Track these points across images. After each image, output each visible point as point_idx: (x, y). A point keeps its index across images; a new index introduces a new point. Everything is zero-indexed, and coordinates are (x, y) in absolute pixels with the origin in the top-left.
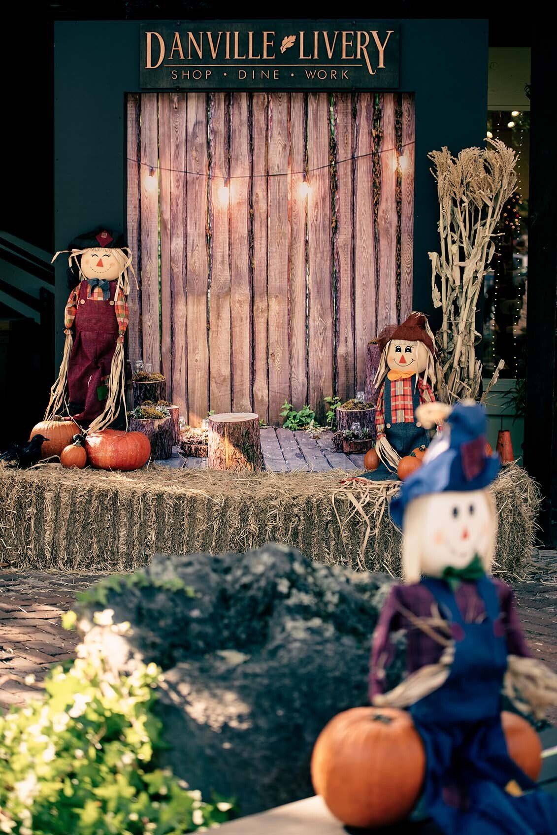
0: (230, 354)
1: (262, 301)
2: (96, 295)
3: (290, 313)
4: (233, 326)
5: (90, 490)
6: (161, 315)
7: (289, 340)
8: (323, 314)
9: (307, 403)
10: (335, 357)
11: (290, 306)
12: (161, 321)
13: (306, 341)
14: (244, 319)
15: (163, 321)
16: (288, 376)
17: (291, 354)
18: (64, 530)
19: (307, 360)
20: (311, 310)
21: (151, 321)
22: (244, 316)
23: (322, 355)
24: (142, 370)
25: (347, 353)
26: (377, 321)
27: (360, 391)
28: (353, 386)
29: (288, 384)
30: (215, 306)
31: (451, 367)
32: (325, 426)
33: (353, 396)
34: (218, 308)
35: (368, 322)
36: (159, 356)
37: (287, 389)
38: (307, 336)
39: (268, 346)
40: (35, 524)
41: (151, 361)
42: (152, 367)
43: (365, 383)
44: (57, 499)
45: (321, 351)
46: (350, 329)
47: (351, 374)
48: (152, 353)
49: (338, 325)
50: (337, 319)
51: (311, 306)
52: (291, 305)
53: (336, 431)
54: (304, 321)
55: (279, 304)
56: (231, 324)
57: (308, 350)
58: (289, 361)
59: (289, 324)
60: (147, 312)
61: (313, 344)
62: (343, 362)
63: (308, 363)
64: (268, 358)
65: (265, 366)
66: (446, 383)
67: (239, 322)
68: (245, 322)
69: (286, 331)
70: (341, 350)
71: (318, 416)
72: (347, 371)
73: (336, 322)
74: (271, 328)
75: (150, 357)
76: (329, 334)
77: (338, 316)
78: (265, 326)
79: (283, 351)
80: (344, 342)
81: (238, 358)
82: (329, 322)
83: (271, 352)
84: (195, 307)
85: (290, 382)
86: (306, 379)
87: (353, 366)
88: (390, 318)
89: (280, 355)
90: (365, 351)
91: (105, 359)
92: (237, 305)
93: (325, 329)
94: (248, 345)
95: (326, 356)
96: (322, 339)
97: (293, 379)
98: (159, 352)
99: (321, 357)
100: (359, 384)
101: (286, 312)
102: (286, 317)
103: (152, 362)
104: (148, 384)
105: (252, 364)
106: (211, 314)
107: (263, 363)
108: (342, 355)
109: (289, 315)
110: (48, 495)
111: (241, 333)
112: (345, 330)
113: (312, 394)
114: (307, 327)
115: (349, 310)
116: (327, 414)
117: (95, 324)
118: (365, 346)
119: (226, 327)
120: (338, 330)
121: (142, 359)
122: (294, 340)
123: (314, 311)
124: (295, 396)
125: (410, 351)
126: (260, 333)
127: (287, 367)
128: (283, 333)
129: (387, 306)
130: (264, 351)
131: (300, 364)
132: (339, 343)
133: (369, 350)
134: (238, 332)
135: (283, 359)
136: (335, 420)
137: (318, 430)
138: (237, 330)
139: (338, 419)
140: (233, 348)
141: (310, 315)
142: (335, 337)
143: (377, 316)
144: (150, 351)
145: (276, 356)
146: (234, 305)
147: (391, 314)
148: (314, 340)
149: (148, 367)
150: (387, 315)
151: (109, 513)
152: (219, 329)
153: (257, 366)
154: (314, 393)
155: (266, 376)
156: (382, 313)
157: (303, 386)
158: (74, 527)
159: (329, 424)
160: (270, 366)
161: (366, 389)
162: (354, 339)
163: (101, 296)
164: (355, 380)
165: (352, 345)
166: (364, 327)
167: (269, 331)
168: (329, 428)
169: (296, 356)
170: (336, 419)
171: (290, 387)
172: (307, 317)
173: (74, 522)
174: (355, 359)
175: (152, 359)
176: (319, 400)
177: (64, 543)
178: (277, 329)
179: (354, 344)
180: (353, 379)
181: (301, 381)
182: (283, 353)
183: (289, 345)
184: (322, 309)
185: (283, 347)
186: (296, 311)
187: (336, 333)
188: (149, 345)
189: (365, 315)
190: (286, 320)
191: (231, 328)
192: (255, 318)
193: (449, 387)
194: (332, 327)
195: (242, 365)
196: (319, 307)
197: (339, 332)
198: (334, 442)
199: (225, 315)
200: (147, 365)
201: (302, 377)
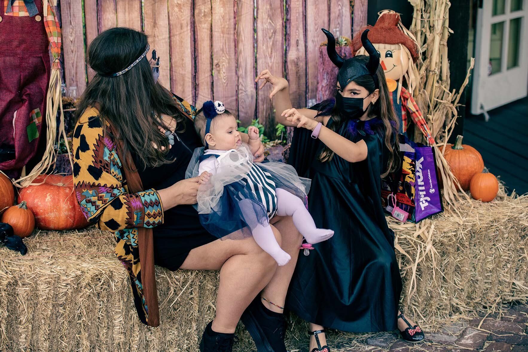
0: (169, 68)
1: (205, 3)
2: (16, 9)
3: (237, 15)
4: (172, 34)
5: (78, 277)
6: (85, 26)
7: (235, 47)
8: (273, 15)
9: (256, 117)
10: (285, 62)
11: (236, 7)
12: (85, 34)
13: (254, 47)
14: (184, 25)
15: (88, 34)
16: (235, 88)
17: (237, 63)
18: (44, 329)
19: (256, 69)
20: (260, 11)
21: (73, 35)
22: (184, 22)
23: (271, 62)
24: (65, 96)
25: (298, 58)
26: (329, 20)
27: (311, 98)
28: (304, 94)
29: (235, 98)
30: (150, 12)
31: (428, 70)
32: (274, 140)
33: (304, 105)
34: (154, 14)
35: (320, 22)
36: (84, 76)
37: (234, 103)
38: (255, 41)
39: (212, 56)
40: (6, 329)
41: (75, 83)
42: (77, 90)
43: (317, 89)
44: (34, 294)
45: (271, 57)
46: (301, 31)
47: (303, 81)
48: (76, 73)
49: (288, 26)
50: (287, 20)
51: (260, 7)
52: (238, 6)
53: (286, 144)
54: (252, 24)
55: (224, 5)
56: (170, 32)
57: (256, 57)
58: (236, 71)
59: (235, 29)
60: (68, 23)
61: (262, 50)
62: (294, 68)
63: (257, 72)
64: (212, 69)
65: (209, 80)
66: (425, 88)
67: (178, 28)
68: (185, 29)
69: (232, 37)
70: (292, 55)
71: (267, 130)
72: (299, 78)
73: (286, 23)
74: (216, 34)
75: (74, 79)
76: (279, 37)
77: (289, 16)
78: (209, 32)
79: (229, 60)
80: (295, 45)
81: (179, 71)
82: (279, 23)
83: (215, 62)
84: (127, 14)
85: (237, 95)
86: (254, 91)
87: (304, 72)
88: (342, 16)
89: (226, 64)
90: (318, 54)
91: (29, 89)
92: (176, 9)
93: (275, 32)
94: (190, 55)
95: (276, 63)
96: (271, 43)
97: (240, 92)
98: (84, 71)
99: (270, 64)
100: (310, 91)
101: (232, 15)
102: (232, 20)
103: (77, 85)
104: (73, 112)
105: (195, 77)
106: (145, 22)
107: (206, 75)
108: (293, 60)
109: (235, 18)
110: (21, 291)
111: (182, 42)
112: (296, 33)
113: (261, 107)
114: (255, 31)
115: (301, 9)
116: (277, 127)
117: (17, 47)
118: (317, 49)
119: (164, 36)
120: (288, 32)
121: (65, 82)
122: (241, 46)
123: (262, 13)
124: (243, 110)
125: (391, 56)
126: (203, 40)
127: (234, 78)
128: (229, 39)
129: (340, 3)
130: (208, 61)
131: (248, 73)
132: (289, 48)
133: (321, 52)
134: (178, 42)
135: (229, 69)
136: (285, 133)
137: (267, 146)
138: (176, 39)
139: (289, 132)
140: (173, 61)
141: (259, 16)
142: (286, 40)
143: (329, 14)
144: (73, 72)
145: (221, 67)
146: (173, 9)
147: (344, 10)
148: (263, 45)
149: (73, 91)
150: (340, 13)
151: (101, 299)
152: (157, 39)
153: (200, 79)
154: (263, 105)
155: (210, 90)
156: (335, 10)
157: (252, 98)
158: (57, 323)
159: (279, 138)
160: (215, 78)
161: (317, 96)
162: (306, 42)
163: (23, 11)
164: (307, 87)
165: (304, 48)
166: (316, 27)
167: (214, 39)
168: (279, 141)
169: (243, 64)
170: (286, 131)
171: (237, 100)
172: (255, 19)
173: (57, 317)
174: (306, 64)
175: (77, 81)
176: (269, 111)
177: (46, 344)
178: (222, 35)
179: (306, 47)
180: (305, 87)
181: (249, 93)
182: (229, 63)
183: (235, 53)
184: (271, 9)
185: (229, 56)
186: (242, 13)
187: (286, 36)
188: (73, 64)
189: (317, 13)
190: (233, 24)
191: (170, 37)
192: (197, 24)
193: (427, 93)
194: (283, 29)
195: (183, 80)
196: (268, 7)
197: (289, 35)
198: (284, 156)
199: (163, 22)
200: (71, 88)
201: (250, 89)
